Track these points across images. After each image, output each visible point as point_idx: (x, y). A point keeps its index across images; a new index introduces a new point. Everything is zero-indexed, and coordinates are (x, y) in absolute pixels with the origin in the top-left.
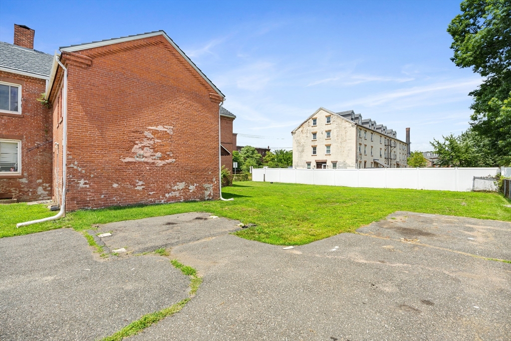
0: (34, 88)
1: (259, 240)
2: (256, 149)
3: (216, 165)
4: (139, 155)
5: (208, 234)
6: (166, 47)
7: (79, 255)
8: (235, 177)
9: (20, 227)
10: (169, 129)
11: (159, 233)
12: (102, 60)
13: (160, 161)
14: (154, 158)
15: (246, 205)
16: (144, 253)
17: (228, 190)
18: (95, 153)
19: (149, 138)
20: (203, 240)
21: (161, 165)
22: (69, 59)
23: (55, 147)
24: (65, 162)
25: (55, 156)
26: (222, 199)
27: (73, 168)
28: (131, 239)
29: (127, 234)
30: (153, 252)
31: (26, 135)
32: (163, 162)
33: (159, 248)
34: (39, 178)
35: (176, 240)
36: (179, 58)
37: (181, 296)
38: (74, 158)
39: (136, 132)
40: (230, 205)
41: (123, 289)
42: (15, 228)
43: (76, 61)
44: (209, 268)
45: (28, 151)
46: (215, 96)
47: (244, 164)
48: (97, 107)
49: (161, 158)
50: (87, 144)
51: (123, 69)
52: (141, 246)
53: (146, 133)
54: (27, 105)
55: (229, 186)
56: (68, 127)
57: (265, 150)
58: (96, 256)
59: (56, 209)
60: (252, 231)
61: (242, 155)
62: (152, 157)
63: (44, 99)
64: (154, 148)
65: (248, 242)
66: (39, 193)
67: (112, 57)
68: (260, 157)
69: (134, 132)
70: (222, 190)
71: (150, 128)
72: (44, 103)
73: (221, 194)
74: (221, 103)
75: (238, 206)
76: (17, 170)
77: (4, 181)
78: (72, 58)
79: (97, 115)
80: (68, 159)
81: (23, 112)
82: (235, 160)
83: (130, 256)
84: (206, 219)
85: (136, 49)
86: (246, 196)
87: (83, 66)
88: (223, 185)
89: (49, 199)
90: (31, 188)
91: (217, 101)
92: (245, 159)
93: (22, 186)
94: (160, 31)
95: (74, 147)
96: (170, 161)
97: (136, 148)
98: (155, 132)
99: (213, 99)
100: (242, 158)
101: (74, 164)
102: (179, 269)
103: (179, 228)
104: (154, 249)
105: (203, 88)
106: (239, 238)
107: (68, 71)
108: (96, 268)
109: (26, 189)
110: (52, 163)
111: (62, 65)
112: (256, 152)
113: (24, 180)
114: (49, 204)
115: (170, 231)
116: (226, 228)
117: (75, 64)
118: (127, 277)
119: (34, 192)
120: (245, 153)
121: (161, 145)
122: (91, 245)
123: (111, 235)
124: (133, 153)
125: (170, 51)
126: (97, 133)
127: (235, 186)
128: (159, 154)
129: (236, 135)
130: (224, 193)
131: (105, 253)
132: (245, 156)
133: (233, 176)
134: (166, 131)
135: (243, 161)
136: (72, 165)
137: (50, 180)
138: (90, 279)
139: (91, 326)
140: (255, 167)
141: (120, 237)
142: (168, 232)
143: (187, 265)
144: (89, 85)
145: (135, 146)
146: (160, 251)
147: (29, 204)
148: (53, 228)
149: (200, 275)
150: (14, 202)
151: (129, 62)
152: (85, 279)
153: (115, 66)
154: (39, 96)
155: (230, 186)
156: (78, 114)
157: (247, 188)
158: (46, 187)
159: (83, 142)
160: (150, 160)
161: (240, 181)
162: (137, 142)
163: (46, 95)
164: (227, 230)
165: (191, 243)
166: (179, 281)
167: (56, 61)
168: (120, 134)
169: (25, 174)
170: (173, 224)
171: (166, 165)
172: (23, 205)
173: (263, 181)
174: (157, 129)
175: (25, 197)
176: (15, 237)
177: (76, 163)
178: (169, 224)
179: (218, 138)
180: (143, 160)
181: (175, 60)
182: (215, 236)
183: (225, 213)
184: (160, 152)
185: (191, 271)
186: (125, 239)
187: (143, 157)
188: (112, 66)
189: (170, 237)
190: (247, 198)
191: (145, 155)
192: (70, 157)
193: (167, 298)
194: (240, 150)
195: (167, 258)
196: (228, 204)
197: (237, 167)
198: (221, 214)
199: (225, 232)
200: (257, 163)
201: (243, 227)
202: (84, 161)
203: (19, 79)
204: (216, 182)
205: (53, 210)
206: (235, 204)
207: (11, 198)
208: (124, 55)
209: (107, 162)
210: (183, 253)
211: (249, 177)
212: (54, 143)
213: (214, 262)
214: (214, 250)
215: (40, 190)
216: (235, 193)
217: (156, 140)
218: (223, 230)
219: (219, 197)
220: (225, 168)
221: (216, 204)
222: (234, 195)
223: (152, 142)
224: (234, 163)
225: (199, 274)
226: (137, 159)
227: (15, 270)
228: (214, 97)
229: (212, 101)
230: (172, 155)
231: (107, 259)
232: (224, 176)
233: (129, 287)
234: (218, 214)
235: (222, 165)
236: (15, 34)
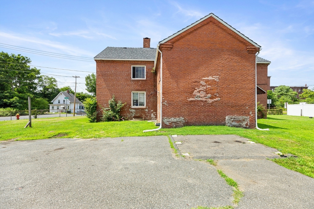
0: (150, 66)
1: (302, 172)
2: (291, 87)
3: (252, 102)
4: (198, 96)
5: (246, 155)
6: (214, 23)
7: (166, 152)
8: (269, 111)
9: (144, 132)
10: (215, 78)
11: (209, 147)
12: (177, 43)
13: (210, 100)
14: (206, 97)
15: (282, 136)
16: (200, 160)
17: (262, 121)
18: (174, 96)
19: (203, 85)
20: (243, 160)
21: (211, 102)
22: (163, 47)
23: (158, 94)
24: (161, 102)
25: (158, 98)
26: (258, 128)
27: (164, 104)
28: (192, 149)
29: (190, 145)
30: (206, 160)
31: (147, 89)
32: (212, 100)
33: (210, 158)
34: (152, 109)
35: (221, 155)
36: (223, 28)
37: (226, 202)
38: (165, 99)
39: (196, 82)
40: (266, 134)
41: (187, 181)
42: (143, 133)
43: (166, 47)
44: (249, 185)
45: (148, 96)
46: (252, 48)
47: (277, 101)
48: (175, 70)
49: (210, 97)
50: (171, 91)
51: (188, 45)
52: (198, 155)
53: (202, 82)
54: (147, 74)
55: (263, 118)
56: (163, 83)
57: (302, 88)
58: (174, 155)
59: (158, 125)
60: (292, 162)
61: (275, 93)
62: (205, 97)
63: (154, 71)
64: (207, 92)
65: (288, 171)
66: (152, 117)
67: (182, 40)
68: (296, 94)
69: (194, 82)
70: (258, 121)
71: (204, 78)
72: (154, 72)
73: (256, 124)
74: (257, 53)
75: (274, 136)
76: (144, 106)
77: (140, 110)
78: (164, 46)
79: (175, 75)
80: (162, 100)
81: (146, 78)
82: (269, 97)
83: (191, 159)
84: (244, 143)
85: (195, 31)
86: (282, 128)
87: (169, 49)
88: (258, 118)
89: (155, 120)
90: (149, 114)
91: (254, 52)
92: (279, 97)
93: (146, 113)
94: (210, 14)
95: (165, 93)
96: (217, 99)
97: (196, 92)
98: (207, 81)
99: (250, 51)
100: (276, 96)
101: (165, 102)
102: (223, 179)
103: (223, 146)
104: (206, 158)
105: (241, 45)
106: (277, 165)
107: (162, 54)
108: (173, 163)
109: (147, 114)
110: (157, 102)
111: (160, 51)
112: (291, 90)
113: (147, 110)
114: (155, 122)
115: (217, 147)
116: (263, 153)
117: (165, 49)
118: (189, 173)
119: (150, 116)
120: (279, 92)
121: (211, 89)
122: (172, 148)
123: (181, 143)
124: (194, 95)
125: (216, 25)
126: (176, 85)
127: (269, 118)
128: (209, 95)
129: (269, 77)
130: (259, 124)
131: (178, 154)
132: (279, 94)
133: (267, 110)
134: (214, 80)
135: (277, 98)
136: (164, 103)
137: (156, 110)
138: (170, 168)
139: (169, 200)
140: (290, 103)
141: (186, 146)
142: (215, 148)
143: (230, 177)
144: (172, 59)
145: (195, 91)
146: (210, 161)
147: (148, 121)
148: (156, 135)
149: (242, 189)
150: (143, 120)
151: (191, 40)
152: (168, 167)
153: (184, 44)
154: (152, 69)
155: (265, 118)
156: (167, 76)
157: (282, 121)
158: (155, 114)
159: (169, 90)
160: (204, 99)
161: (274, 114)
162: (196, 88)
163: (154, 68)
164: (264, 155)
165: (232, 160)
166: (224, 188)
167: (158, 50)
168: (187, 84)
169: (147, 107)
170: (218, 142)
171: (214, 102)
172: (146, 122)
173: (300, 115)
174: (208, 79)
175: (147, 118)
176: (142, 137)
177: (166, 102)
178: (216, 142)
179: (255, 81)
180: (199, 99)
181: (220, 31)
182: (253, 159)
183: (261, 141)
184: (210, 93)
185: (233, 183)
186: (189, 148)
187: (200, 98)
188: (183, 45)
189: (217, 152)
190: (283, 130)
191: (201, 96)
192: (164, 99)
193: (215, 199)
194: (274, 89)
195: (215, 167)
196: (263, 133)
197: (271, 103)
198: (258, 141)
199: (263, 157)
200: (292, 100)
201: (281, 156)
202: (169, 101)
203: (145, 63)
204: (252, 115)
205: (157, 125)
206: (271, 134)
207: (142, 118)
208: (189, 37)
209: (180, 101)
210: (227, 166)
211: (284, 112)
212: (158, 92)
213: (254, 181)
214: (253, 171)
215: (152, 115)
216: (270, 125)
217: (208, 86)
218: (261, 155)
219: (255, 126)
220: (260, 104)
221: (253, 132)
222: (269, 126)
223: (205, 88)
224: (268, 100)
225: (240, 188)
226: (196, 99)
227: (141, 154)
228: (251, 50)
229: (249, 53)
230: (218, 95)
231: (179, 158)
232: (259, 110)
233: (190, 181)
234: (255, 141)
235: (257, 102)
236: (144, 43)
